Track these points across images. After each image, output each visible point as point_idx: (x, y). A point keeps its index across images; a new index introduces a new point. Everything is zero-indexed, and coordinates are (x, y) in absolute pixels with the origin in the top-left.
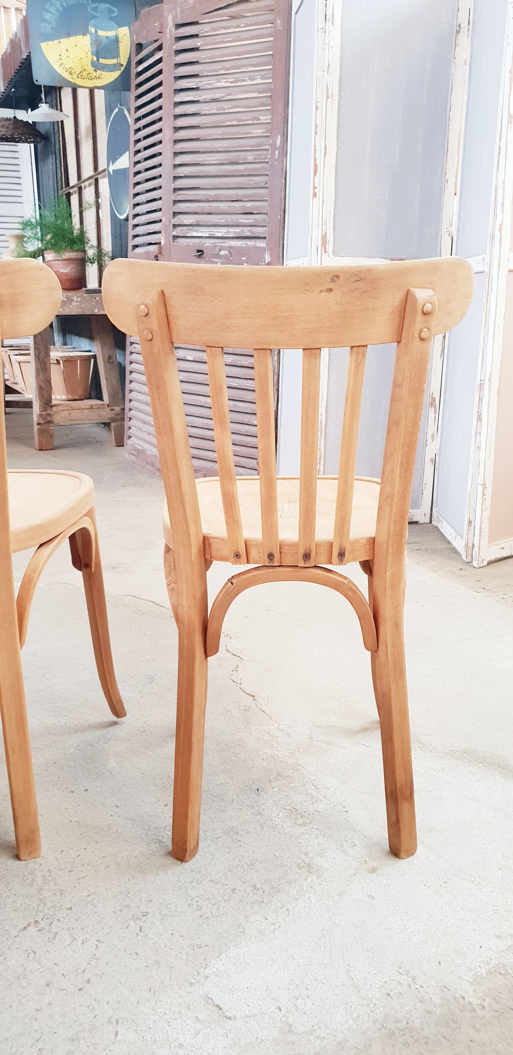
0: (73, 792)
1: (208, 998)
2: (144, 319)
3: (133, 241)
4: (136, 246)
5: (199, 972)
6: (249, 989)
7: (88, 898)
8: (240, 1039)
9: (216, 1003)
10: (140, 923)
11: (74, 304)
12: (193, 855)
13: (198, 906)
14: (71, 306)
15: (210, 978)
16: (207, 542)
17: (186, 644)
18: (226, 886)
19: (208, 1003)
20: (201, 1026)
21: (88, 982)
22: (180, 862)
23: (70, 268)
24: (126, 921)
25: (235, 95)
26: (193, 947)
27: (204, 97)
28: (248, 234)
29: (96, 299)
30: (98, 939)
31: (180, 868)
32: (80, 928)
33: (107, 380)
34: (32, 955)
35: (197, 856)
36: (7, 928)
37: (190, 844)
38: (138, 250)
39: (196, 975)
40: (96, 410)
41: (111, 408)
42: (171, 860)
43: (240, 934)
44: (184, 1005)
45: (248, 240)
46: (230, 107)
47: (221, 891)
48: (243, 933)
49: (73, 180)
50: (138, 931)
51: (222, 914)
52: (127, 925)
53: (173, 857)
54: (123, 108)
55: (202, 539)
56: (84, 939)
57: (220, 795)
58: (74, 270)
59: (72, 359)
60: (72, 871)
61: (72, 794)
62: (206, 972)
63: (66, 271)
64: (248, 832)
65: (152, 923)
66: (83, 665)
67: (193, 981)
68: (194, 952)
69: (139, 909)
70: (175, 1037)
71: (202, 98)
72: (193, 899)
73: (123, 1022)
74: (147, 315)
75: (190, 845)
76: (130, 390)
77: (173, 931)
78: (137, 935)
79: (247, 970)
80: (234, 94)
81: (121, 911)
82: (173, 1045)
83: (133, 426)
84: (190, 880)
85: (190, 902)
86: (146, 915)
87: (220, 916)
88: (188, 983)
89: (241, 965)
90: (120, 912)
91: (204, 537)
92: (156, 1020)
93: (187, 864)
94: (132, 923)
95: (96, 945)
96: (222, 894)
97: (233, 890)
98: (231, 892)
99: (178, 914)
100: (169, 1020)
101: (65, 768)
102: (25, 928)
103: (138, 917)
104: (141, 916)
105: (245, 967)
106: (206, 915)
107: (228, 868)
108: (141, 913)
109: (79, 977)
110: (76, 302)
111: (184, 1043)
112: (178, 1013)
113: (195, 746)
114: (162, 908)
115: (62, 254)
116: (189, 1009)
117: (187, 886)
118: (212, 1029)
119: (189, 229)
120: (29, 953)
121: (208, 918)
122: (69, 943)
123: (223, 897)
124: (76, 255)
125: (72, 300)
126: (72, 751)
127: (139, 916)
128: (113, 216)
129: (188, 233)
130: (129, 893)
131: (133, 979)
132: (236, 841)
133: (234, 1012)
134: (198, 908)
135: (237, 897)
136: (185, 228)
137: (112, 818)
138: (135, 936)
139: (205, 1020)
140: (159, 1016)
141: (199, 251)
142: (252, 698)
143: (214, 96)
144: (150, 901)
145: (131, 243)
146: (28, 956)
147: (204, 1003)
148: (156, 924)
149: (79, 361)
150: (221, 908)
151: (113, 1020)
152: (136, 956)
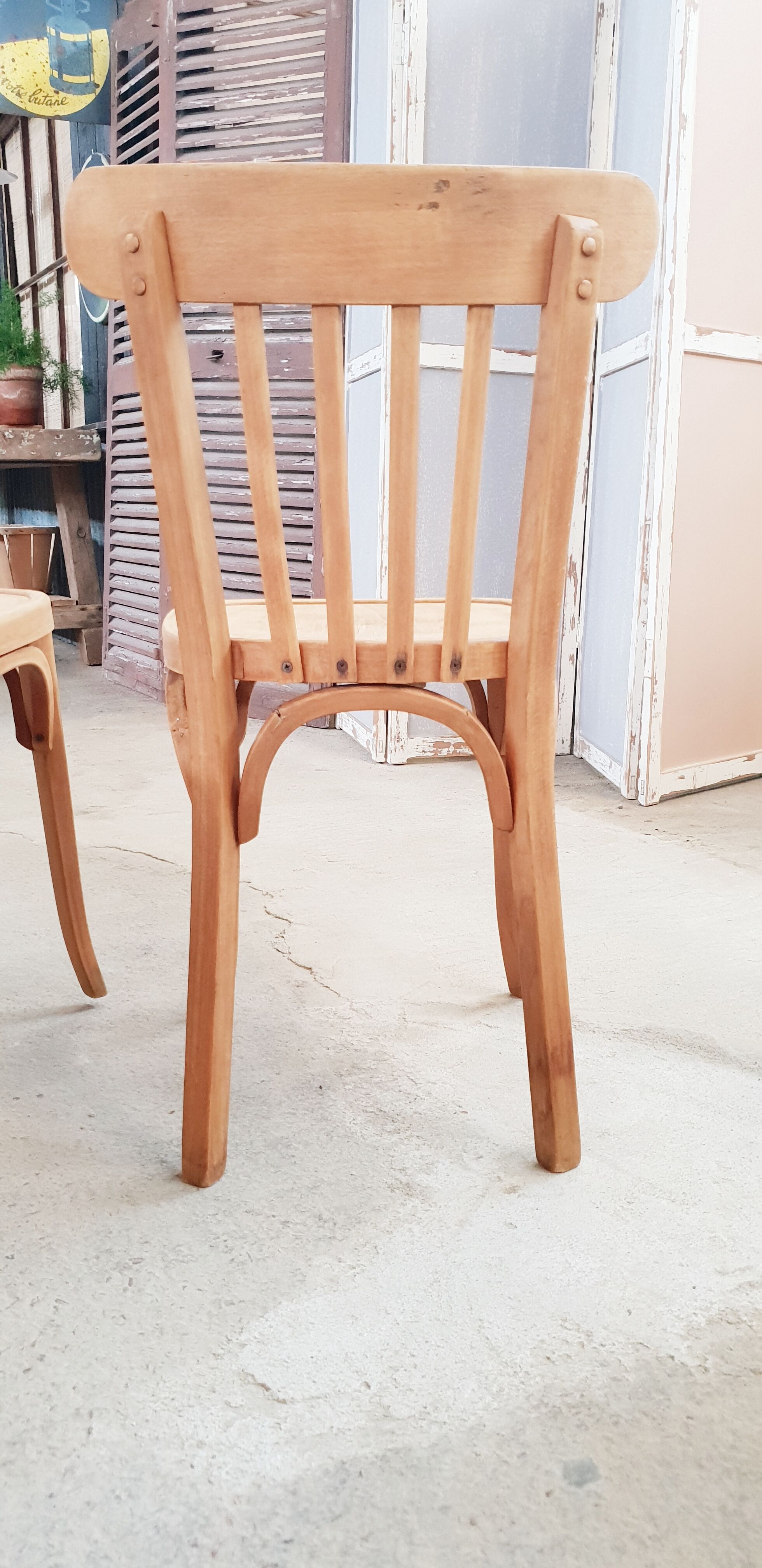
0: (17, 1098)
1: (247, 1374)
2: (133, 257)
3: (116, 349)
4: (120, 356)
5: (230, 1338)
6: (314, 1359)
7: (41, 1242)
8: (302, 1431)
9: (260, 1381)
10: (129, 1274)
11: (25, 443)
12: (217, 1177)
13: (226, 1247)
14: (21, 447)
15: (249, 1346)
16: (236, 651)
17: (204, 821)
18: (273, 1219)
19: (246, 1382)
20: (234, 1415)
21: (41, 1360)
22: (195, 1189)
23: (18, 392)
24: (106, 1271)
25: (269, 118)
26: (220, 1304)
27: (222, 121)
28: (290, 324)
29: (58, 437)
30: (59, 1298)
31: (195, 1196)
32: (27, 1283)
33: (75, 563)
35: (223, 1179)
37: (212, 1155)
38: (122, 362)
39: (225, 1343)
40: (60, 609)
41: (81, 607)
42: (181, 1186)
43: (297, 1284)
44: (206, 1385)
45: (289, 334)
46: (261, 134)
47: (264, 1225)
48: (302, 1281)
49: (24, 275)
50: (127, 1285)
51: (268, 1257)
52: (107, 1276)
53: (184, 1182)
54: (99, 154)
55: (228, 645)
56: (34, 1300)
57: (260, 1097)
58: (25, 395)
59: (21, 533)
60: (14, 1205)
61: (15, 1102)
62: (243, 1337)
63: (12, 397)
64: (307, 1144)
65: (150, 1273)
66: (35, 934)
67: (221, 1352)
68: (221, 1311)
69: (128, 1253)
70: (190, 1432)
71: (218, 122)
72: (218, 1238)
73: (101, 1414)
74: (136, 250)
75: (212, 1160)
76: (111, 574)
77: (185, 1283)
78: (125, 1290)
79: (312, 1332)
80: (267, 114)
81: (97, 1258)
82: (187, 1444)
83: (115, 629)
84: (212, 1212)
85: (214, 1241)
86: (139, 1263)
87: (264, 1260)
88: (212, 1356)
89: (300, 1325)
90: (95, 1260)
91: (232, 642)
92: (158, 1409)
93: (207, 1189)
94: (116, 1274)
95: (55, 1307)
96: (265, 1229)
97: (285, 1223)
98: (281, 1226)
99: (193, 1259)
100: (180, 1408)
101: (6, 1067)
103: (126, 1265)
104: (131, 1264)
105: (307, 1329)
106: (241, 1259)
107: (275, 1194)
108: (130, 1259)
109: (24, 1352)
110: (28, 440)
111: (206, 1440)
112: (195, 1398)
113: (220, 990)
114: (166, 1251)
115: (6, 369)
116: (214, 1392)
117: (208, 1220)
118: (254, 1418)
119: (200, 320)
121: (243, 1263)
122: (8, 1305)
123: (268, 1234)
124: (28, 373)
125: (23, 438)
126: (16, 1044)
127: (127, 1263)
128: (85, 319)
129: (200, 326)
130: (111, 1233)
131: (118, 1353)
132: (287, 1157)
133: (290, 1392)
134: (226, 1249)
135: (291, 1233)
136: (194, 319)
137: (83, 1132)
138: (122, 1291)
139: (242, 1405)
140: (163, 1403)
141: (215, 352)
142: (309, 971)
143: (237, 120)
144: (146, 1242)
145: (113, 351)
147: (239, 1382)
148: (156, 1274)
149: (32, 535)
150: (265, 1249)
151: (84, 1412)
152: (122, 1321)
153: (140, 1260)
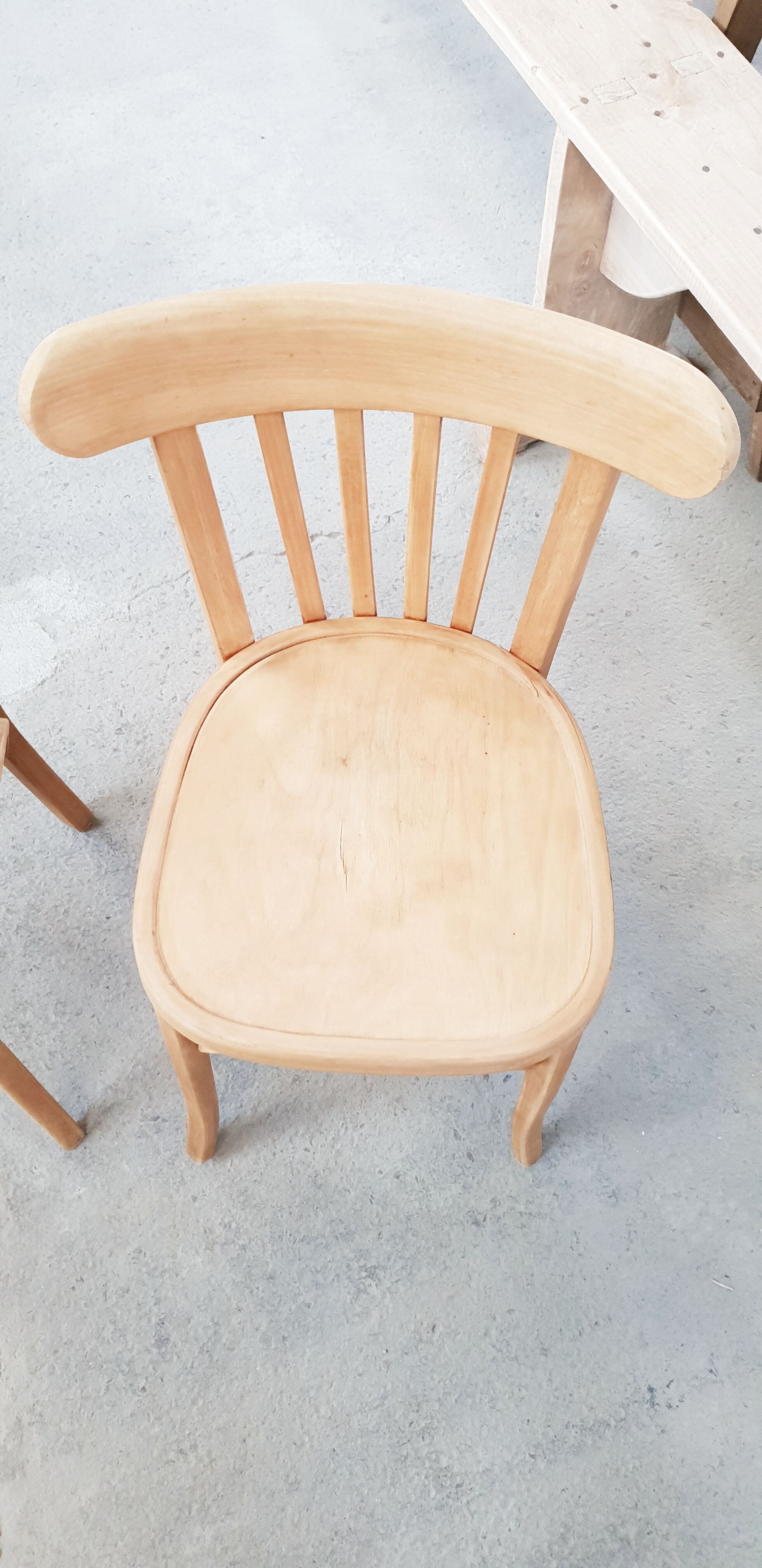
6: (18, 646)
8: (28, 603)
10: (123, 720)
13: (64, 743)
15: (52, 657)
24: (137, 724)
30: (162, 704)
44: (75, 633)
48: (19, 710)
50: (124, 711)
52: (136, 719)
56: (176, 701)
62: (55, 665)
65: (111, 721)
67: (67, 654)
68: (68, 688)
69: (126, 739)
72: (69, 752)
73: (125, 618)
77: (89, 711)
78: (124, 707)
79: (17, 666)
81: (144, 737)
85: (72, 751)
88: (72, 653)
89: (23, 672)
94: (131, 720)
95: (162, 694)
99: (85, 732)
100: (87, 619)
103: (126, 727)
104: (122, 729)
105: (20, 669)
108: (124, 733)
112: (80, 626)
114: (102, 741)
116: (70, 630)
127: (126, 730)
130: (139, 760)
132: (18, 846)
133: (32, 626)
134: (64, 740)
138: (126, 706)
144: (115, 751)
147: (57, 632)
148: (107, 722)
151: (134, 621)
152: (123, 683)
153: (117, 732)
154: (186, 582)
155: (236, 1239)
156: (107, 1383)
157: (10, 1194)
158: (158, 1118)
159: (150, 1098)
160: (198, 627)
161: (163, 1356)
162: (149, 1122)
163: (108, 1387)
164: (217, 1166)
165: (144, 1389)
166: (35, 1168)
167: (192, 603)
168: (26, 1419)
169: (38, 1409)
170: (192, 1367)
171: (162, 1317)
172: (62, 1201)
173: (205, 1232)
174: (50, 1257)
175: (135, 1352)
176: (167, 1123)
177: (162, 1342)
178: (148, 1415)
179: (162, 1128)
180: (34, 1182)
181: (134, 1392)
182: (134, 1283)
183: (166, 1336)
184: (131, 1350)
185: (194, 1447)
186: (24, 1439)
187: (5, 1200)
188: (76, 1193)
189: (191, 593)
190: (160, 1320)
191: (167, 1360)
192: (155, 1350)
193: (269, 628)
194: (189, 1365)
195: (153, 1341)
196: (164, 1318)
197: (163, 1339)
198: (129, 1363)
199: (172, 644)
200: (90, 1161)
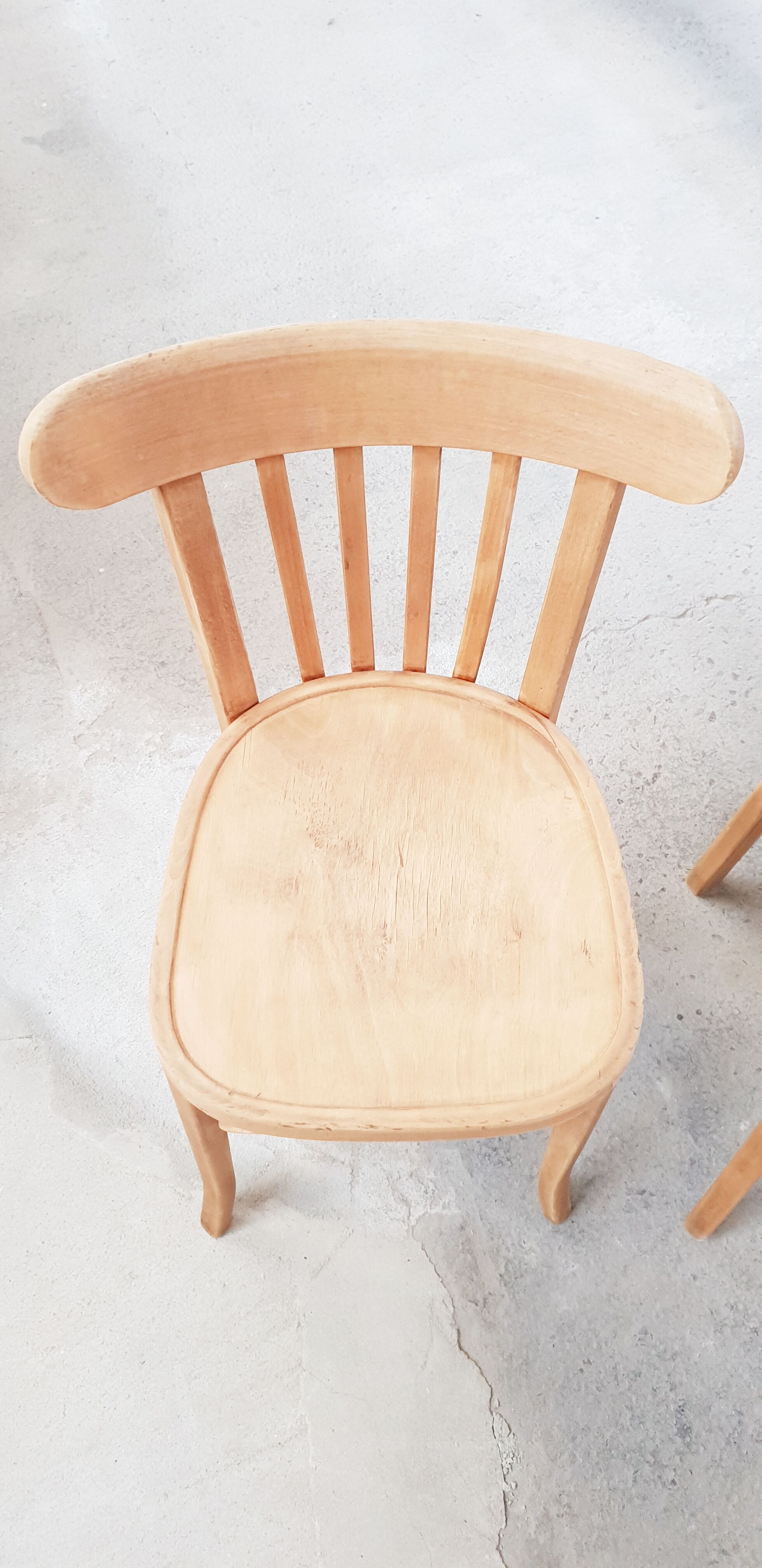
21: (571, 719)
34: (635, 745)
36: (674, 776)
56: (592, 763)
102: (656, 776)
120: (638, 746)
122: (605, 760)
146: (637, 743)
154: (586, 646)
155: (746, 1322)
156: (634, 1474)
157: (503, 1271)
158: (644, 1192)
159: (632, 1171)
160: (604, 690)
161: (688, 1446)
162: (637, 1195)
163: (635, 1478)
164: (713, 1244)
165: (673, 1482)
166: (525, 1243)
167: (595, 667)
168: (554, 1510)
169: (565, 1500)
170: (721, 1459)
171: (681, 1403)
172: (557, 1278)
173: (712, 1313)
174: (553, 1337)
175: (658, 1442)
176: (655, 1197)
177: (684, 1431)
178: (682, 1511)
179: (650, 1202)
180: (525, 1257)
181: (664, 1484)
182: (645, 1366)
183: (688, 1426)
184: (653, 1439)
185: (736, 1547)
186: (555, 1531)
187: (499, 1276)
188: (570, 1270)
189: (592, 656)
190: (680, 1407)
191: (693, 1450)
192: (679, 1440)
193: (676, 691)
194: (717, 1458)
195: (675, 1430)
196: (683, 1405)
197: (685, 1427)
198: (654, 1454)
199: (580, 707)
200: (579, 1236)
